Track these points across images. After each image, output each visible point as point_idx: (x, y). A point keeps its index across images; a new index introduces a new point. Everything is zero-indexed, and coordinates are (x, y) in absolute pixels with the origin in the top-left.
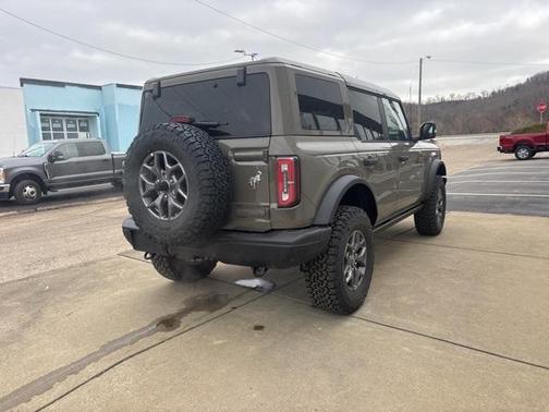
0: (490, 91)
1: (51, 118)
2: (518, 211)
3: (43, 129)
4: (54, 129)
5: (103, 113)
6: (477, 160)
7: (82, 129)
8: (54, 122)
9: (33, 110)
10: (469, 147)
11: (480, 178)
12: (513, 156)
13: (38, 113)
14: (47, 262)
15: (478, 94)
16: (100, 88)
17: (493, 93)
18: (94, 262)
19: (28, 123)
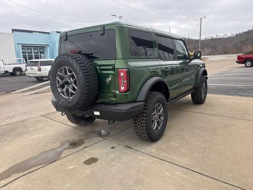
0: (235, 34)
1: (26, 47)
2: (242, 94)
3: (23, 53)
4: (28, 53)
5: (50, 45)
6: (226, 67)
7: (41, 53)
8: (28, 49)
9: (18, 44)
10: (223, 61)
11: (226, 76)
12: (244, 65)
13: (20, 45)
14: (11, 118)
15: (230, 35)
16: (49, 33)
17: (237, 34)
18: (27, 120)
19: (16, 50)
